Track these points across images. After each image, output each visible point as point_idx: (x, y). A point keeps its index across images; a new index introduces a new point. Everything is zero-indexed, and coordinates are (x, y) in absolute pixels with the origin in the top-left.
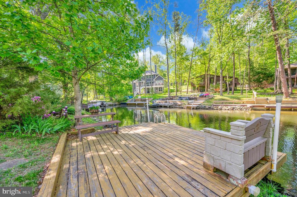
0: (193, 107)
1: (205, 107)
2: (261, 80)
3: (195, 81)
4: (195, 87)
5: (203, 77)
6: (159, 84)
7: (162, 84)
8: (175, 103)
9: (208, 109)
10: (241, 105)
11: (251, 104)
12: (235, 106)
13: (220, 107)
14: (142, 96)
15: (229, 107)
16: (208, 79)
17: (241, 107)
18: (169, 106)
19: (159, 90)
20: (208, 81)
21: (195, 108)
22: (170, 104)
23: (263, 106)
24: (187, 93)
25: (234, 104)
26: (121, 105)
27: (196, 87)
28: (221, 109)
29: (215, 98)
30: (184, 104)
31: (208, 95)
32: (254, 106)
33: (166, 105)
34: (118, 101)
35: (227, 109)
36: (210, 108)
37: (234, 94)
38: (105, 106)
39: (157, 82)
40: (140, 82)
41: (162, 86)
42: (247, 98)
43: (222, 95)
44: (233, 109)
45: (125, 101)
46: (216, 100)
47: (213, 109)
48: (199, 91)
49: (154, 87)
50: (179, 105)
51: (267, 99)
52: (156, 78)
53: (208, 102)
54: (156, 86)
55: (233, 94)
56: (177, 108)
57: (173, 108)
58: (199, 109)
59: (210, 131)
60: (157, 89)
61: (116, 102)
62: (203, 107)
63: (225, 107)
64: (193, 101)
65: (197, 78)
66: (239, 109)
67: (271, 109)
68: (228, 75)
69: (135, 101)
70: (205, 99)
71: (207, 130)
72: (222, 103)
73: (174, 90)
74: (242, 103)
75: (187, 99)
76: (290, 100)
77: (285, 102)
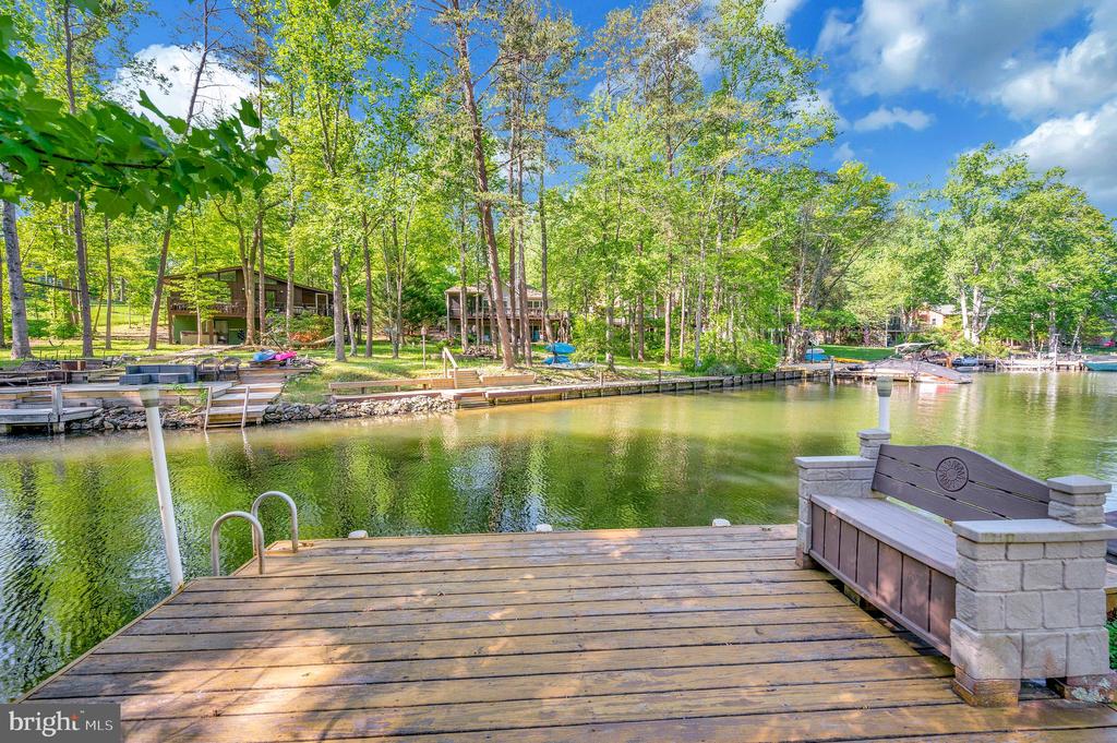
0: (247, 413)
1: (304, 409)
3: (192, 292)
4: (194, 318)
5: (232, 279)
8: (109, 399)
9: (317, 419)
11: (450, 388)
12: (410, 397)
13: (364, 406)
15: (396, 405)
16: (257, 290)
17: (429, 402)
18: (68, 423)
20: (257, 299)
21: (259, 420)
22: (73, 412)
23: (480, 394)
24: (153, 346)
25: (402, 390)
27: (200, 320)
28: (371, 414)
29: (325, 371)
30: (182, 402)
35: (391, 410)
36: (328, 413)
37: (371, 355)
43: (342, 358)
44: (409, 409)
46: (330, 378)
47: (341, 417)
48: (215, 337)
51: (475, 373)
53: (303, 387)
57: (100, 430)
58: (279, 421)
59: (1013, 535)
62: (297, 410)
63: (381, 402)
64: (228, 385)
65: (204, 281)
66: (426, 408)
67: (500, 401)
71: (1001, 535)
72: (365, 390)
74: (421, 386)
75: (186, 377)
76: (517, 374)
77: (512, 381)
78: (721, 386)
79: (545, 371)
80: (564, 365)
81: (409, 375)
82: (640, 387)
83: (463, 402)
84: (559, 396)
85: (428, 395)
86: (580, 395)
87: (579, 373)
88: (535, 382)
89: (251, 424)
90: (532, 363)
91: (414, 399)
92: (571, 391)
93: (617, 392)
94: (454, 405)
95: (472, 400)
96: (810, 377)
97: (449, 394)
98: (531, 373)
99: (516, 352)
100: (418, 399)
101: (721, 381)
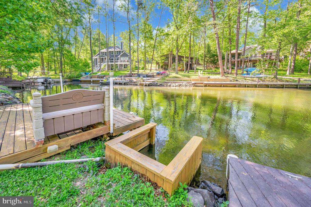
1: (157, 84)
2: (216, 61)
3: (159, 60)
5: (167, 57)
6: (124, 61)
7: (127, 61)
8: (131, 80)
9: (159, 86)
10: (187, 83)
11: (195, 81)
12: (183, 83)
13: (169, 84)
14: (103, 72)
15: (177, 84)
16: (171, 58)
17: (187, 84)
18: (124, 83)
19: (125, 67)
20: (171, 60)
21: (147, 85)
22: (125, 81)
23: (203, 83)
24: (151, 71)
25: (183, 81)
26: (73, 82)
27: (160, 66)
28: (170, 86)
29: (170, 76)
31: (164, 73)
32: (195, 83)
33: (121, 82)
34: (70, 78)
35: (175, 85)
36: (161, 85)
37: (190, 73)
38: (49, 83)
39: (122, 59)
40: (103, 58)
41: (128, 63)
42: (195, 77)
43: (177, 73)
44: (180, 85)
45: (79, 77)
46: (170, 77)
47: (163, 86)
49: (119, 63)
50: (134, 82)
51: (209, 77)
52: (121, 54)
54: (121, 63)
55: (188, 72)
56: (131, 85)
57: (128, 85)
58: (151, 85)
60: (122, 66)
61: (67, 79)
65: (162, 57)
66: (185, 86)
67: (208, 86)
68: (185, 55)
69: (91, 78)
70: (161, 76)
72: (174, 80)
73: (140, 67)
74: (190, 80)
75: (145, 76)
82: (283, 85)
83: (195, 85)
88: (229, 81)
89: (146, 86)
95: (199, 85)
98: (230, 78)
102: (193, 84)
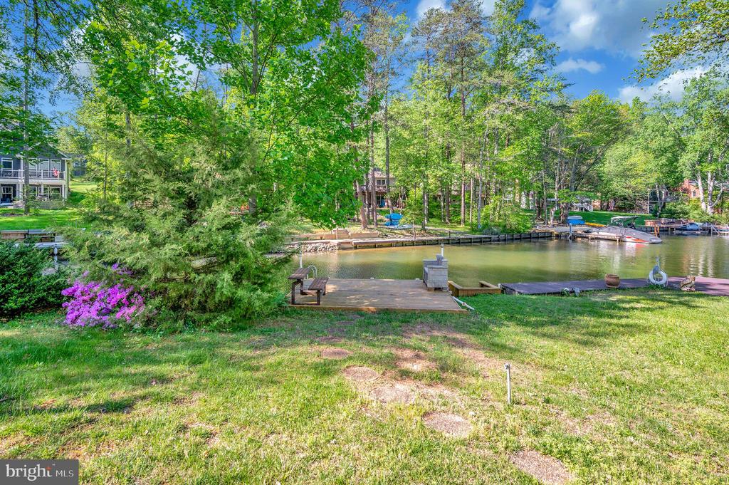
15: (310, 247)
25: (311, 240)
44: (316, 250)
51: (347, 231)
63: (303, 246)
66: (323, 249)
67: (360, 246)
74: (319, 238)
76: (368, 232)
77: (366, 236)
78: (490, 241)
79: (385, 230)
80: (396, 227)
81: (312, 232)
82: (436, 241)
83: (341, 247)
84: (391, 245)
85: (324, 243)
86: (403, 244)
87: (404, 232)
88: (379, 237)
90: (377, 225)
91: (317, 245)
92: (397, 242)
93: (424, 243)
94: (337, 248)
95: (346, 246)
96: (558, 236)
97: (335, 242)
98: (376, 232)
99: (369, 218)
100: (319, 244)
101: (490, 238)
102: (339, 244)
